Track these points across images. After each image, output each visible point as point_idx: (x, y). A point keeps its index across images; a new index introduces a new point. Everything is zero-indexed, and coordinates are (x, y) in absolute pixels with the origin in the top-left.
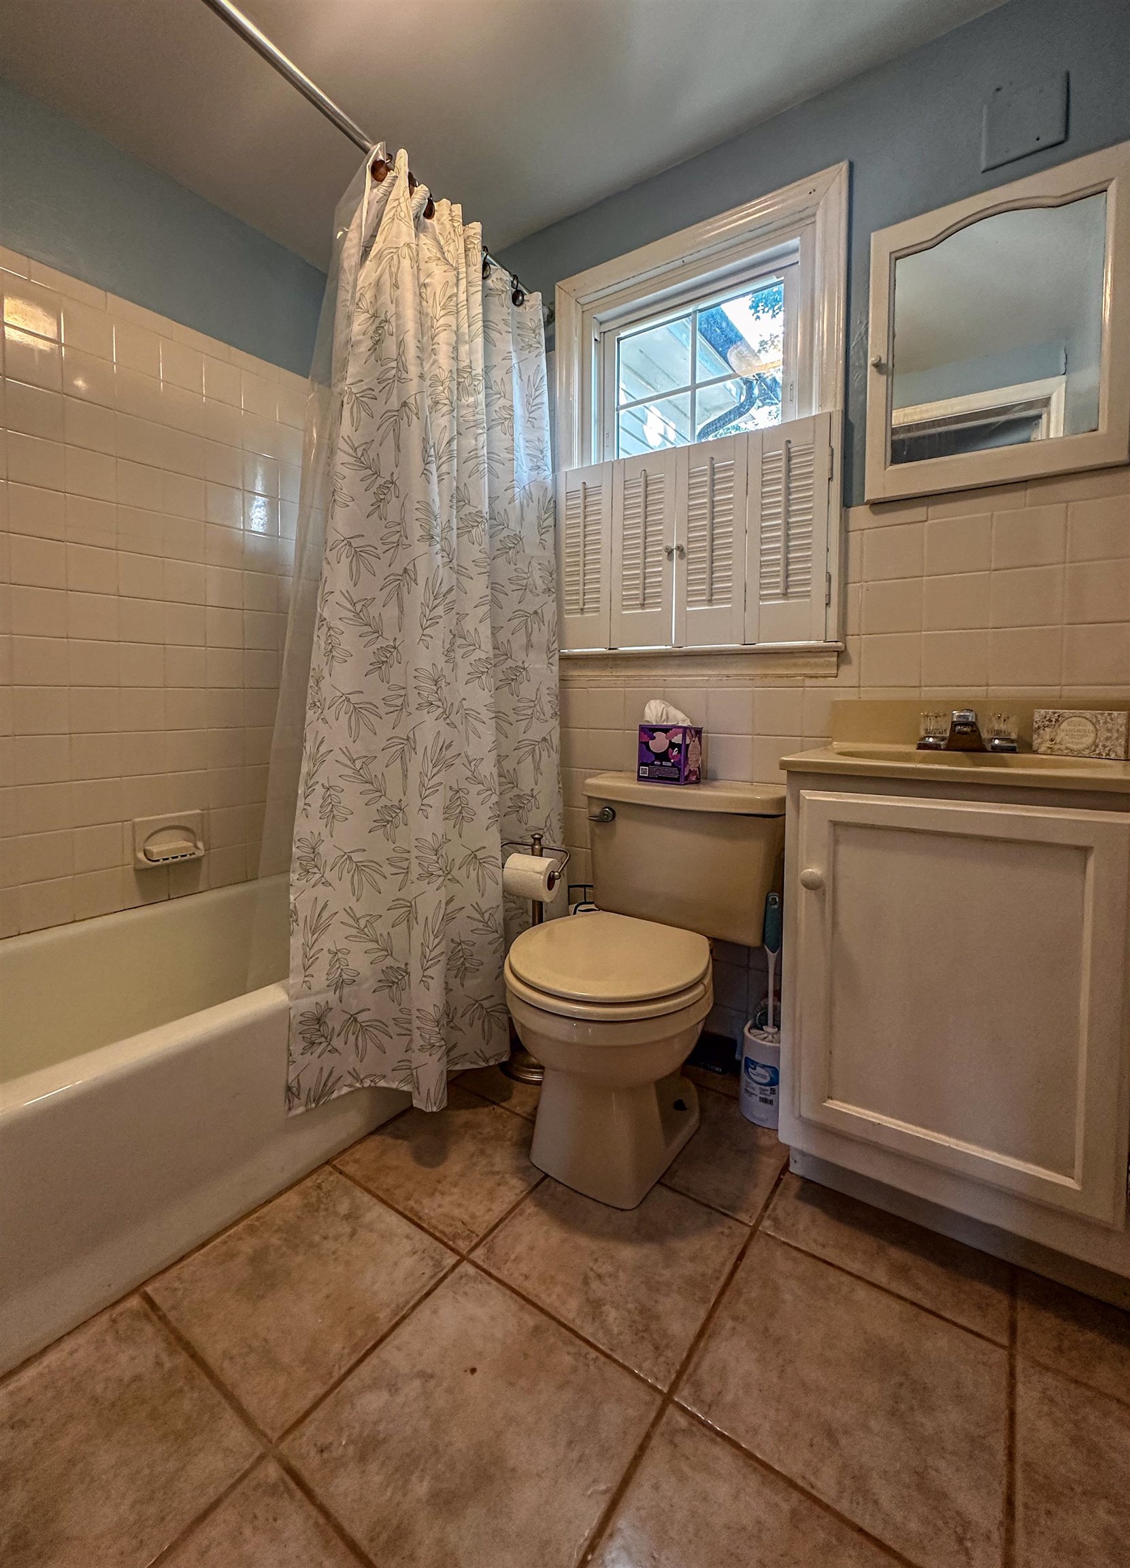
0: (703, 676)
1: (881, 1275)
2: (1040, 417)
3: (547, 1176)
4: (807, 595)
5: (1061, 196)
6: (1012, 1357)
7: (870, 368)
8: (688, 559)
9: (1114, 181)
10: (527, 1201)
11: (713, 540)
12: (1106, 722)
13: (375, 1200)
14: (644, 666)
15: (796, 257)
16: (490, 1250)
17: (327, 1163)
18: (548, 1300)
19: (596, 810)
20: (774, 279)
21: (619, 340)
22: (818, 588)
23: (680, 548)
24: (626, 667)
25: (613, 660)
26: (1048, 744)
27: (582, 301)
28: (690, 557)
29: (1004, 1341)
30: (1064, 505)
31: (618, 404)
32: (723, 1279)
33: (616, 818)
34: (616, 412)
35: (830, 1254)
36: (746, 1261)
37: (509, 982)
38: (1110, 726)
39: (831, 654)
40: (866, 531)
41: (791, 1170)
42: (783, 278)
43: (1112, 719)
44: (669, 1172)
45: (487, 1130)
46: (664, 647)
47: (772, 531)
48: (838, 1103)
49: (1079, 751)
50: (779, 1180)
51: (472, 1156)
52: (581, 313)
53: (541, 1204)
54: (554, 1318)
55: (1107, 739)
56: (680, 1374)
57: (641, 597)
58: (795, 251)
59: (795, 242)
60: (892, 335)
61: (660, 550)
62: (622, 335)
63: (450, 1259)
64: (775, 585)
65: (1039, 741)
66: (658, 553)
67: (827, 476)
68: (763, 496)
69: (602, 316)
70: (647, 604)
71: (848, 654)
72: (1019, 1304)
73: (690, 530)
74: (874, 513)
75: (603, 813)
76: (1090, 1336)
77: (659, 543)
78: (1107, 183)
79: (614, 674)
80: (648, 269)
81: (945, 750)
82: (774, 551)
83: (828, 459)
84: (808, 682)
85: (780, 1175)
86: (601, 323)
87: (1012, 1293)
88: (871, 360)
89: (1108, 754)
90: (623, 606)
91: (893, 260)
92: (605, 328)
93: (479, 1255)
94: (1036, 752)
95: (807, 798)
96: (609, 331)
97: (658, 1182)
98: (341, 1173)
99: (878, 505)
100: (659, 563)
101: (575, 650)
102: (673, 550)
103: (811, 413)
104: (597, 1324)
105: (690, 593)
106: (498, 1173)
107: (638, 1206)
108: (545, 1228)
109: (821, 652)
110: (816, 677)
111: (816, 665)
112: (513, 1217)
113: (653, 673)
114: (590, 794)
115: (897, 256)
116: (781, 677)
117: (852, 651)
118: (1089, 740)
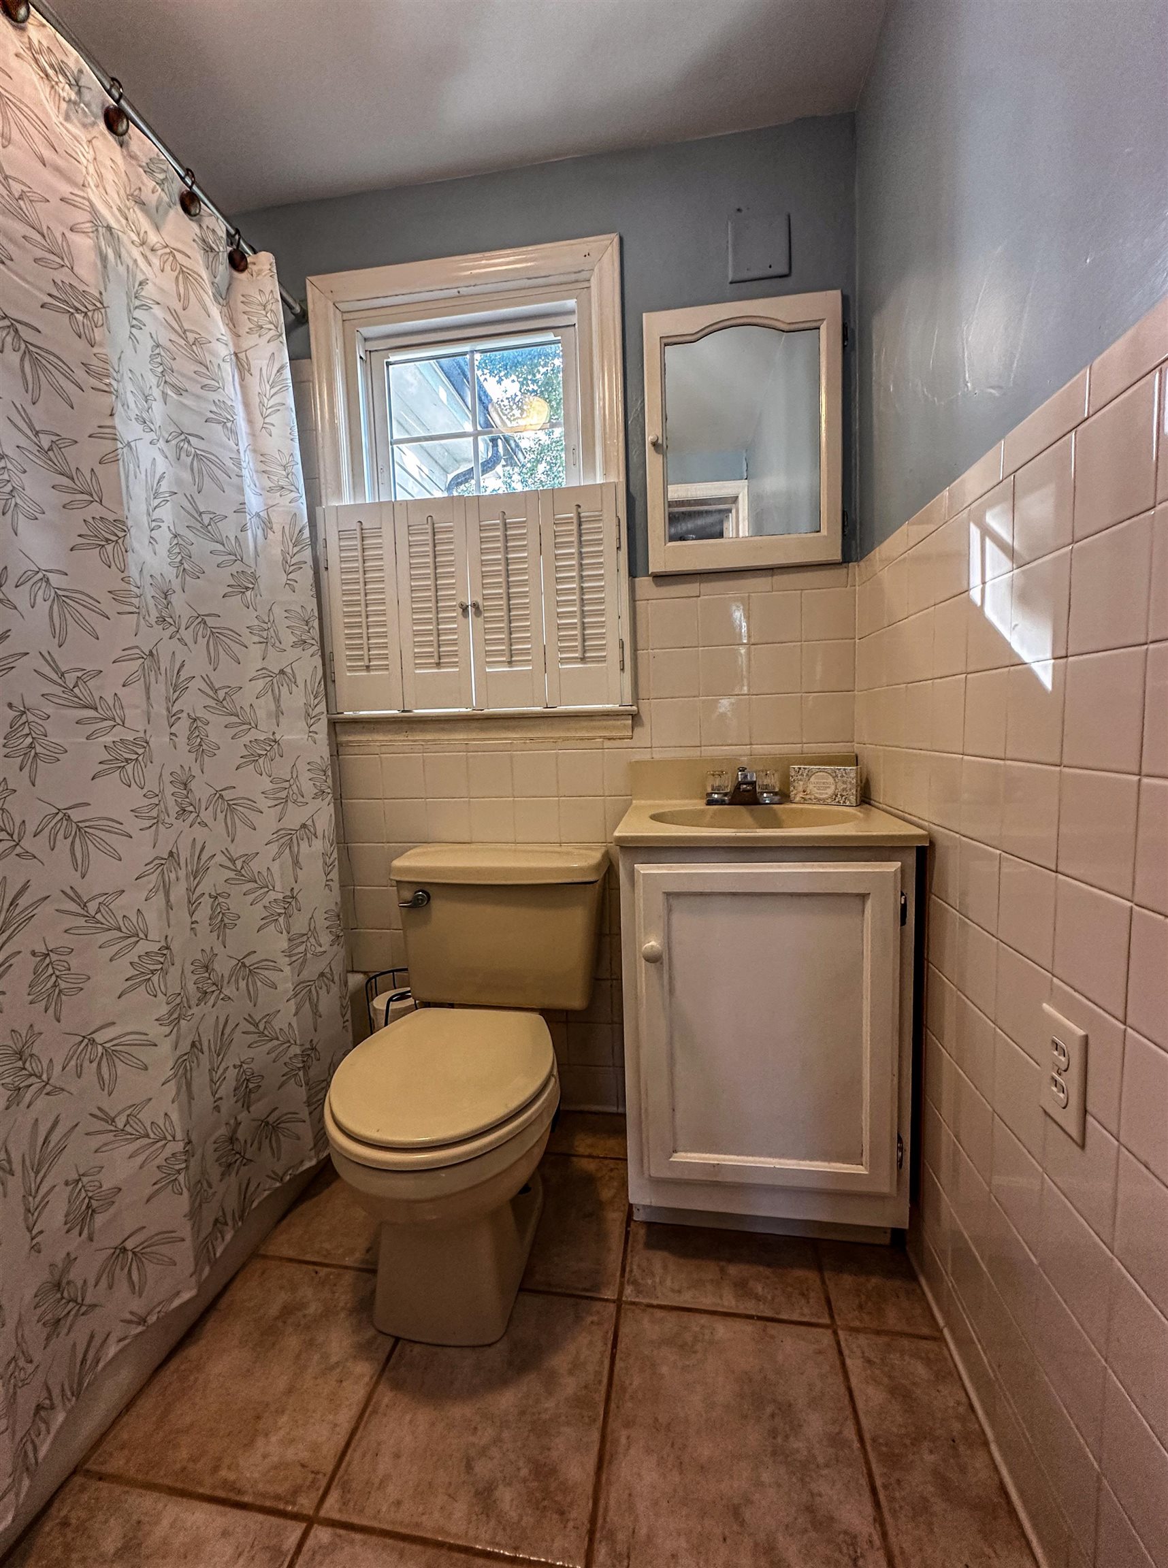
0: (506, 739)
1: (729, 1301)
2: (730, 511)
3: (397, 1340)
4: (602, 659)
5: (790, 324)
6: (835, 1333)
7: (648, 446)
8: (485, 617)
9: (825, 322)
10: (381, 1387)
11: (509, 599)
12: (842, 776)
13: (164, 1498)
14: (443, 730)
15: (574, 319)
16: (346, 1489)
17: (74, 1472)
18: (430, 1524)
19: (408, 894)
20: (550, 336)
21: (388, 364)
22: (613, 654)
23: (475, 605)
24: (422, 731)
25: (407, 723)
26: (801, 795)
27: (342, 306)
28: (485, 615)
29: (827, 1321)
30: (799, 592)
31: (392, 437)
32: (605, 1380)
33: (431, 901)
34: (390, 447)
35: (686, 1299)
36: (621, 1346)
37: (332, 1139)
38: (845, 779)
39: (627, 717)
40: (650, 601)
41: (635, 1218)
42: (559, 338)
43: (846, 773)
44: (528, 1272)
45: (313, 1309)
46: (464, 710)
47: (567, 594)
48: (683, 1154)
49: (824, 800)
50: (627, 1233)
51: (298, 1357)
52: (341, 322)
53: (397, 1386)
54: (440, 1545)
55: (844, 790)
56: (591, 1533)
57: (436, 654)
58: (572, 312)
59: (571, 303)
60: (665, 418)
61: (455, 606)
62: (392, 359)
63: (294, 1531)
64: (572, 649)
65: (795, 792)
66: (451, 609)
67: (615, 546)
68: (557, 557)
69: (369, 331)
70: (443, 663)
71: (640, 716)
72: (827, 1274)
73: (484, 586)
74: (657, 585)
75: (416, 898)
76: (874, 1281)
77: (452, 598)
78: (820, 322)
79: (410, 738)
80: (418, 290)
81: (729, 804)
82: (571, 614)
83: (615, 529)
84: (608, 744)
85: (626, 1228)
86: (365, 340)
87: (820, 1269)
88: (649, 438)
89: (844, 802)
90: (416, 664)
91: (663, 346)
92: (371, 346)
93: (331, 1508)
94: (792, 802)
95: (642, 872)
96: (376, 351)
97: (522, 1289)
98: (100, 1479)
99: (662, 578)
100: (452, 620)
101: (361, 713)
102: (468, 606)
103: (595, 481)
104: (493, 1523)
105: (488, 654)
106: (337, 1363)
107: (506, 1331)
108: (408, 1417)
109: (618, 715)
110: (614, 739)
111: (615, 728)
112: (367, 1422)
113: (452, 737)
114: (398, 879)
115: (668, 342)
116: (582, 739)
117: (645, 717)
118: (830, 791)
